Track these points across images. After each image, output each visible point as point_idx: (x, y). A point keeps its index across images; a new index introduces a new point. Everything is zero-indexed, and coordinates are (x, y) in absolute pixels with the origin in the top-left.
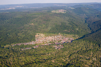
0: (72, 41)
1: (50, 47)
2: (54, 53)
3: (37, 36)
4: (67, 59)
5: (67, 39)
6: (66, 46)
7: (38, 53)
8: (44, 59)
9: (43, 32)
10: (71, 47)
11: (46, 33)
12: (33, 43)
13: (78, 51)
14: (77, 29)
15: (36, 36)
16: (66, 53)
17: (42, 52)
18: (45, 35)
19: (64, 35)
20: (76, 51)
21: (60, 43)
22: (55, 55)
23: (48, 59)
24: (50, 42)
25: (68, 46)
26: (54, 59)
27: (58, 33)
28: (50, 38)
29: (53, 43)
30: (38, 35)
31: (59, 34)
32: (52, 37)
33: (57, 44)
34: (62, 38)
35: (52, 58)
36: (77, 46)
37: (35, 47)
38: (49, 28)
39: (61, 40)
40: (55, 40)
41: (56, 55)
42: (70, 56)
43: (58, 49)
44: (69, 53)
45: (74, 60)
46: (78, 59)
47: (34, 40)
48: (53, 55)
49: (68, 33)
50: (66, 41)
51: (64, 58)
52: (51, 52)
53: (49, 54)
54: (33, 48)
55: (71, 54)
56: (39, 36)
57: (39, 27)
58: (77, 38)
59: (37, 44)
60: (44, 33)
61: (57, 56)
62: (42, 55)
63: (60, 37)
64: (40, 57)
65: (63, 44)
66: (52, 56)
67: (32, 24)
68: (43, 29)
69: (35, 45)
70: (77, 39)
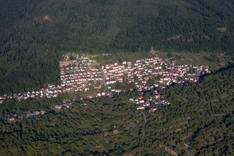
0: (202, 77)
1: (117, 103)
2: (133, 126)
3: (67, 63)
4: (182, 148)
5: (182, 71)
6: (178, 98)
7: (71, 130)
8: (97, 152)
9: (90, 49)
10: (199, 101)
11: (100, 52)
12: (50, 92)
13: (227, 116)
14: (223, 29)
15: (62, 64)
16: (179, 124)
17: (86, 125)
18: (97, 59)
19: (169, 56)
20: (220, 116)
21: (155, 88)
22: (135, 135)
23: (111, 151)
24: (117, 86)
25: (185, 96)
26: (134, 151)
27: (148, 49)
28: (117, 71)
29: (127, 88)
30: (71, 58)
31: (152, 51)
32: (126, 66)
33: (144, 91)
34: (164, 67)
35: (125, 148)
36: (224, 96)
37: (60, 108)
38: (113, 32)
39: (159, 77)
40: (135, 77)
41: (140, 133)
42: (194, 136)
43: (147, 109)
44: (192, 123)
45: (210, 149)
46: (227, 147)
47: (57, 81)
48: (128, 135)
50: (179, 78)
51: (172, 142)
52: (120, 122)
53: (115, 132)
54: (53, 112)
55: (199, 129)
56: (74, 66)
57: (73, 30)
58: (223, 64)
59: (67, 93)
60: (91, 53)
61: (143, 136)
62: (86, 138)
63: (156, 65)
64: (79, 143)
65: (168, 91)
66: (125, 139)
67: (46, 17)
68: (89, 34)
69: (59, 100)
70: (222, 70)
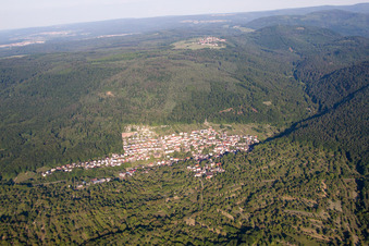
0: (252, 146)
1: (176, 171)
2: (192, 192)
3: (129, 135)
4: (237, 212)
5: (234, 141)
6: (231, 166)
7: (135, 196)
8: (159, 216)
9: (150, 121)
10: (251, 168)
11: (159, 123)
12: (113, 161)
13: (276, 181)
14: (268, 103)
15: (124, 135)
16: (233, 190)
17: (149, 191)
18: (156, 130)
19: (221, 127)
20: (270, 181)
21: (210, 157)
22: (195, 200)
23: (172, 215)
24: (175, 155)
25: (238, 163)
26: (194, 215)
27: (202, 121)
28: (175, 141)
29: (185, 158)
30: (133, 130)
31: (206, 123)
32: (183, 136)
33: (201, 160)
34: (217, 138)
35: (185, 212)
36: (272, 164)
37: (123, 175)
38: (170, 105)
39: (213, 147)
40: (192, 147)
41: (198, 198)
42: (248, 201)
43: (204, 176)
44: (245, 189)
45: (263, 212)
46: (277, 210)
47: (120, 151)
48: (188, 200)
49: (237, 120)
50: (231, 148)
51: (228, 207)
52: (179, 188)
53: (176, 197)
54: (118, 179)
55: (251, 194)
56: (135, 136)
57: (134, 104)
58: (270, 135)
59: (129, 162)
60: (151, 125)
61: (201, 201)
62: (149, 203)
63: (210, 136)
64: (143, 208)
65: (223, 159)
66: (185, 204)
67: (109, 93)
68: (148, 108)
69: (122, 169)
70: (269, 139)
